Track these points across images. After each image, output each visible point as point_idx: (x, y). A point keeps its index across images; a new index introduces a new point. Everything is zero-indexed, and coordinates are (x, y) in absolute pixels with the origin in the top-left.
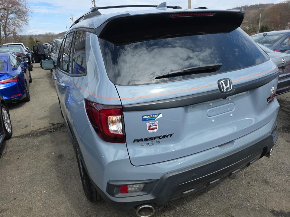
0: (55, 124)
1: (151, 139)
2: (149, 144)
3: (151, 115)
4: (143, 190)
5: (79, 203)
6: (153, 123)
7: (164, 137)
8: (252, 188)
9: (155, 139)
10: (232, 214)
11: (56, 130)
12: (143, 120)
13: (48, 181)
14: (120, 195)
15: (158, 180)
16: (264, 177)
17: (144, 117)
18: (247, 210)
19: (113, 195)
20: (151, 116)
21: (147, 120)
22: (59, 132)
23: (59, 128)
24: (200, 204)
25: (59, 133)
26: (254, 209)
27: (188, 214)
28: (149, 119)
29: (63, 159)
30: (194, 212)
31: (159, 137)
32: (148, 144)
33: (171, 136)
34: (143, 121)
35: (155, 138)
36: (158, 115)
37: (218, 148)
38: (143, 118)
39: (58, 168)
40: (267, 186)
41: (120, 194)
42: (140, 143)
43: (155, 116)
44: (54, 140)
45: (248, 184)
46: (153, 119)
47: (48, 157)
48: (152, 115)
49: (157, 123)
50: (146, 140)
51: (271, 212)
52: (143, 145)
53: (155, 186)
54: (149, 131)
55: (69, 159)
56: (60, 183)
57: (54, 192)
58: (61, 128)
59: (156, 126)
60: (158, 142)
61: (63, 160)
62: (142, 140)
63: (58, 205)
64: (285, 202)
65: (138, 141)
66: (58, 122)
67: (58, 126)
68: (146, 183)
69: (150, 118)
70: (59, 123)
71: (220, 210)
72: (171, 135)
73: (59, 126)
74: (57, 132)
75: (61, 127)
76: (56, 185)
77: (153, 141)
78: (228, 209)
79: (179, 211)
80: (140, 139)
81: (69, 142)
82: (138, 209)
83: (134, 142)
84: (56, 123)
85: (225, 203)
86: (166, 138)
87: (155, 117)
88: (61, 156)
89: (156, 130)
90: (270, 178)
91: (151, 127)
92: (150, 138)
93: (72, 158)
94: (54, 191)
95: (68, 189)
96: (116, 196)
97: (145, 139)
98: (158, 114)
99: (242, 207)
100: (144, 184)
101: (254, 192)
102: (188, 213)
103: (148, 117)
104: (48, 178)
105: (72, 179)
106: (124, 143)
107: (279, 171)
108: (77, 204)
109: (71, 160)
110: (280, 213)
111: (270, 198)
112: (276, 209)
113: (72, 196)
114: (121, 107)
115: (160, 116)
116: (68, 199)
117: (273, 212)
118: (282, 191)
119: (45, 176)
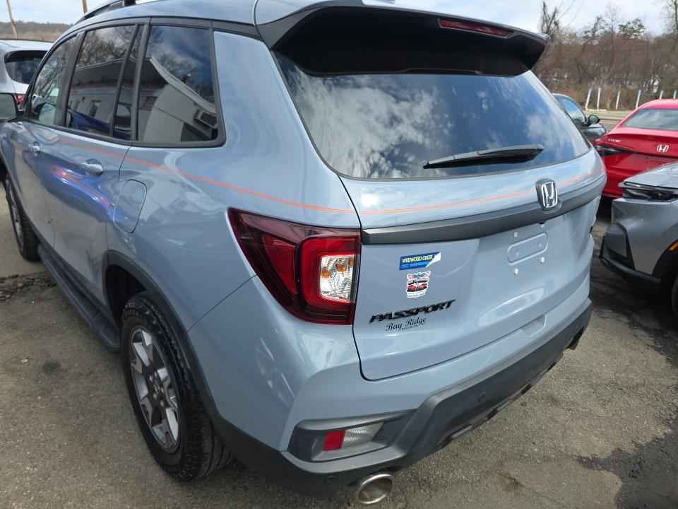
0: (4, 279)
1: (410, 313)
2: (403, 326)
3: (419, 256)
4: (376, 438)
5: (143, 490)
6: (421, 276)
7: (435, 308)
8: (533, 415)
9: (416, 314)
10: (509, 474)
11: (12, 293)
12: (403, 267)
13: (32, 439)
14: (322, 455)
15: (413, 411)
16: (548, 390)
17: (404, 261)
18: (536, 462)
19: (308, 458)
20: (418, 259)
21: (410, 267)
22: (24, 299)
23: (21, 288)
24: (443, 459)
25: (26, 302)
26: (547, 459)
27: (423, 485)
28: (415, 264)
29: (61, 373)
30: (435, 479)
31: (426, 310)
32: (399, 327)
33: (448, 306)
34: (401, 269)
35: (418, 310)
36: (433, 257)
37: (521, 331)
38: (401, 261)
39: (51, 400)
40: (558, 409)
41: (323, 453)
42: (386, 322)
43: (427, 258)
44: (15, 321)
45: (523, 407)
46: (422, 265)
47: (12, 372)
48: (422, 255)
49: (427, 275)
50: (399, 315)
51: (578, 460)
52: (390, 327)
53: (407, 426)
54: (411, 295)
55: (80, 374)
56: (71, 440)
57: (58, 468)
58: (25, 289)
59: (426, 281)
60: (421, 322)
61: (62, 378)
62: (389, 316)
63: (82, 501)
64: (596, 439)
65: (382, 318)
66: (14, 273)
67: (15, 283)
68: (385, 422)
69: (417, 262)
70: (17, 276)
71: (486, 467)
72: (449, 304)
73: (20, 285)
74: (19, 301)
75: (25, 285)
76: (60, 447)
77: (412, 317)
78: (501, 465)
79: (403, 481)
80: (387, 315)
81: (65, 328)
82: (359, 486)
83: (372, 320)
84: (7, 276)
85: (491, 452)
86: (438, 311)
87: (426, 261)
88: (51, 368)
89: (423, 292)
90: (558, 391)
91: (414, 285)
92: (407, 312)
93: (89, 372)
94: (60, 465)
95: (101, 456)
96: (314, 459)
97: (396, 314)
98: (434, 254)
99: (525, 457)
100: (382, 424)
101: (538, 423)
102: (424, 482)
103: (413, 260)
104: (27, 430)
105: (104, 428)
106: (348, 323)
107: (570, 376)
108: (139, 492)
109: (87, 375)
110: (593, 461)
111: (568, 432)
112: (584, 454)
113: (116, 472)
114: (359, 234)
115: (438, 258)
116: (109, 480)
117: (580, 460)
118: (586, 416)
119: (15, 425)
